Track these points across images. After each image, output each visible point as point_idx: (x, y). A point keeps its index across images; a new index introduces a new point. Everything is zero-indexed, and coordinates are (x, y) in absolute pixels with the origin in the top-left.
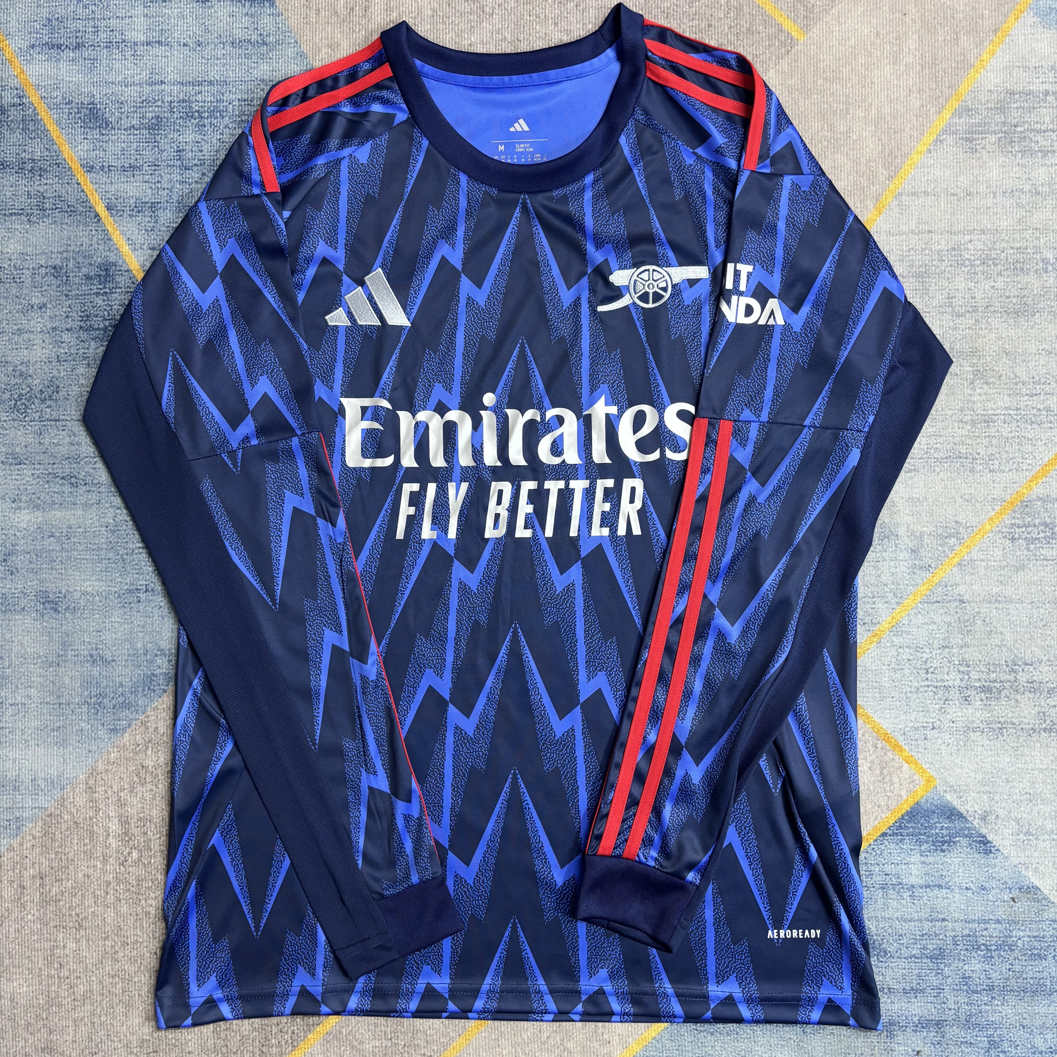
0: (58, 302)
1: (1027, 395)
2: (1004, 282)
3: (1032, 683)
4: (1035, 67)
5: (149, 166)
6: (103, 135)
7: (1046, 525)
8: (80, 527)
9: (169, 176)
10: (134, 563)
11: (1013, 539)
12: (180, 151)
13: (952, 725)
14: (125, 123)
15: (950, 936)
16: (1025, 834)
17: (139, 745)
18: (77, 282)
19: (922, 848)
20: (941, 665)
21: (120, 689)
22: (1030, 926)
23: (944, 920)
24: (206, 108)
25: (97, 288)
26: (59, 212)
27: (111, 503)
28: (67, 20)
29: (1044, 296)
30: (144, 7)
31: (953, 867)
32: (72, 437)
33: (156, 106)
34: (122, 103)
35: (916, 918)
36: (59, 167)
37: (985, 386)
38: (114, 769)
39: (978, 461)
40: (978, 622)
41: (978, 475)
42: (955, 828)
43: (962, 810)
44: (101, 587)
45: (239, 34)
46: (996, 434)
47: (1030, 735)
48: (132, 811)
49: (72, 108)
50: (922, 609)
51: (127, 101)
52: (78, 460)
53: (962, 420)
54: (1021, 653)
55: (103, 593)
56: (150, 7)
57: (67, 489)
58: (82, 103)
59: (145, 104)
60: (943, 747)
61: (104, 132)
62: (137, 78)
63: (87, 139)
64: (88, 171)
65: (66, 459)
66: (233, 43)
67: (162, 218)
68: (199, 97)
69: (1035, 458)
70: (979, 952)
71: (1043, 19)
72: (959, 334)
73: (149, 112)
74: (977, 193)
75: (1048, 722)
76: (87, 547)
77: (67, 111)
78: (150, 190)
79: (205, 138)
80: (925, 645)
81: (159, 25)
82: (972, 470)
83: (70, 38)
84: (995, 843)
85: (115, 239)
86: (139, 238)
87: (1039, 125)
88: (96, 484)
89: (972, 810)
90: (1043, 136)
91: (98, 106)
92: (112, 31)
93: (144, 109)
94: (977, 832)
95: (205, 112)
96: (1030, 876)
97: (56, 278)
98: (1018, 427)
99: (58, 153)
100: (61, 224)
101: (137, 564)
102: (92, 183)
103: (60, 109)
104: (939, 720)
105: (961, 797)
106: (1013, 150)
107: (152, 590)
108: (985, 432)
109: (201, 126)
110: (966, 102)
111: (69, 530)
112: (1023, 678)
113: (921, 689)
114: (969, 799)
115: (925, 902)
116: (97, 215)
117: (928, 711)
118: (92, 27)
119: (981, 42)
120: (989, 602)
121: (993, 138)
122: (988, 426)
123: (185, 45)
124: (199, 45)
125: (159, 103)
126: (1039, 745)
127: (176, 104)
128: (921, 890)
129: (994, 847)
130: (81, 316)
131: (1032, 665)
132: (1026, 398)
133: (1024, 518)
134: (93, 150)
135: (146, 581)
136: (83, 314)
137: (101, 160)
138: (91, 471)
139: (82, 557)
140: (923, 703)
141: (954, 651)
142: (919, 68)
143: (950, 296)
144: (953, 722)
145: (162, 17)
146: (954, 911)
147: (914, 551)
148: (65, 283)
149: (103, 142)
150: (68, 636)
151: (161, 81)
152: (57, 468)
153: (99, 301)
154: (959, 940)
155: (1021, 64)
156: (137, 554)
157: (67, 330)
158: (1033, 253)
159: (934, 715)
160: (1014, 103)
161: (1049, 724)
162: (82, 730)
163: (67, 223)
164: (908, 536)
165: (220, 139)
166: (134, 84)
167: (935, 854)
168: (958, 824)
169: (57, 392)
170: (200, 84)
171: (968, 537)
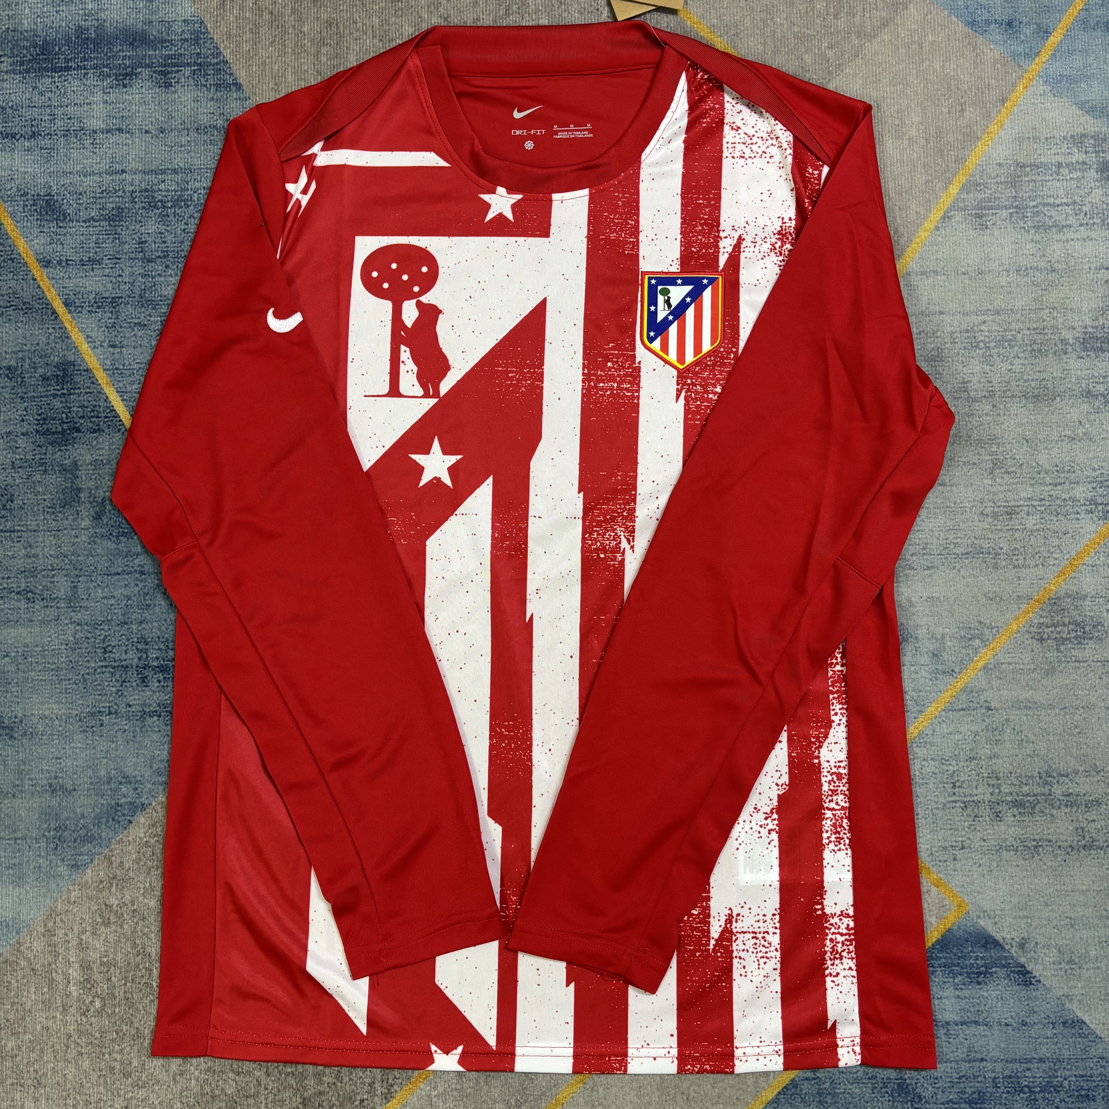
0: (12, 405)
1: (1050, 484)
2: (1022, 364)
3: (1068, 795)
4: (1047, 138)
5: (109, 259)
6: (61, 227)
7: (1077, 624)
8: (37, 646)
9: (130, 269)
10: (96, 683)
11: (1041, 640)
12: (142, 243)
13: (983, 843)
14: (83, 215)
15: (990, 1078)
16: (1068, 963)
17: (102, 882)
18: (33, 383)
19: (956, 981)
20: (969, 779)
21: (82, 821)
22: (1076, 1064)
23: (982, 1060)
24: (169, 198)
25: (54, 390)
26: (14, 310)
27: (71, 619)
28: (22, 108)
29: (1065, 379)
30: (104, 93)
31: (990, 1001)
32: (29, 549)
33: (117, 196)
34: (81, 194)
35: (952, 1059)
36: (13, 262)
37: (1006, 476)
38: (75, 910)
39: (1002, 557)
40: (1008, 731)
41: (1001, 571)
42: (991, 957)
43: (998, 937)
44: (59, 710)
45: (204, 120)
46: (1019, 527)
47: (1068, 853)
48: (94, 956)
49: (27, 200)
50: (946, 718)
51: (85, 192)
52: (36, 572)
53: (982, 513)
54: (1055, 763)
55: (63, 717)
56: (109, 93)
57: (23, 605)
58: (38, 195)
59: (105, 194)
60: (975, 868)
61: (61, 225)
62: (96, 168)
63: (44, 232)
64: (45, 266)
65: (22, 572)
66: (197, 129)
67: (123, 314)
68: (162, 186)
69: (1062, 552)
70: (1022, 1095)
71: (1053, 87)
72: (977, 421)
73: (109, 203)
74: (989, 271)
75: (1087, 838)
76: (45, 667)
77: (22, 203)
78: (110, 285)
79: (169, 228)
80: (950, 757)
81: (119, 112)
82: (996, 567)
83: (25, 126)
84: (1035, 974)
85: (73, 337)
86: (99, 335)
87: (1052, 199)
88: (55, 599)
89: (1008, 936)
90: (1057, 210)
91: (55, 197)
92: (70, 118)
93: (104, 200)
94: (1015, 962)
95: (168, 201)
96: (1075, 1009)
97: (11, 379)
98: (1042, 518)
99: (13, 247)
100: (16, 322)
101: (100, 685)
102: (48, 278)
103: (15, 201)
104: (969, 839)
105: (996, 923)
106: (1025, 225)
107: (116, 713)
108: (1008, 525)
109: (165, 216)
110: (974, 176)
111: (26, 649)
112: (1058, 791)
113: (948, 805)
114: (1004, 925)
115: (962, 1040)
116: (54, 312)
117: (957, 830)
118: (49, 115)
119: (988, 114)
120: (1020, 708)
121: (1004, 213)
122: (1011, 519)
123: (147, 132)
124: (162, 132)
125: (120, 193)
126: (1078, 864)
127: (137, 194)
128: (956, 1028)
129: (1034, 978)
130: (37, 420)
131: (1067, 776)
132: (1050, 487)
133: (1052, 616)
134: (50, 244)
135: (109, 702)
136: (39, 418)
137: (58, 254)
138: (49, 585)
139: (40, 678)
140: (951, 820)
141: (983, 762)
142: (922, 142)
143: (967, 379)
144: (984, 840)
145: (123, 104)
146: (993, 1049)
147: (936, 655)
148: (20, 385)
149: (60, 235)
150: (25, 763)
151: (122, 171)
152: (11, 583)
153: (57, 403)
154: (999, 1082)
155: (1031, 135)
156: (99, 673)
157: (23, 434)
158: (1052, 334)
159: (964, 833)
160: (1025, 176)
161: (1088, 841)
162: (40, 867)
163: (22, 322)
164: (929, 639)
165: (184, 230)
166: (93, 174)
167: (970, 987)
168: (994, 953)
169: (12, 501)
170: (163, 172)
171: (993, 639)
